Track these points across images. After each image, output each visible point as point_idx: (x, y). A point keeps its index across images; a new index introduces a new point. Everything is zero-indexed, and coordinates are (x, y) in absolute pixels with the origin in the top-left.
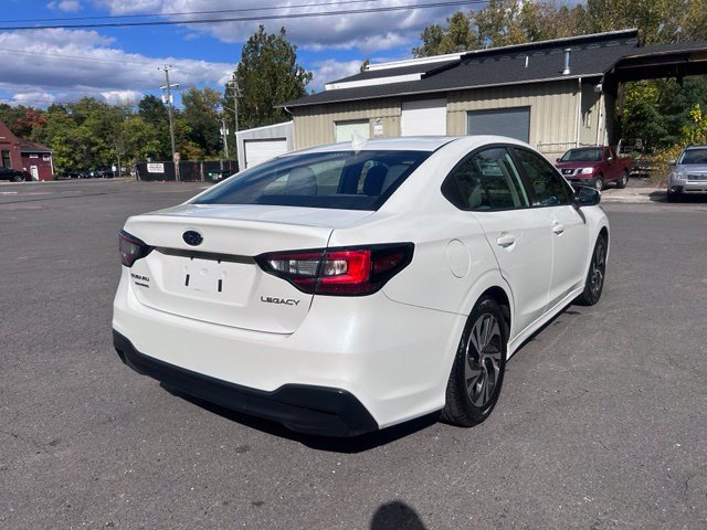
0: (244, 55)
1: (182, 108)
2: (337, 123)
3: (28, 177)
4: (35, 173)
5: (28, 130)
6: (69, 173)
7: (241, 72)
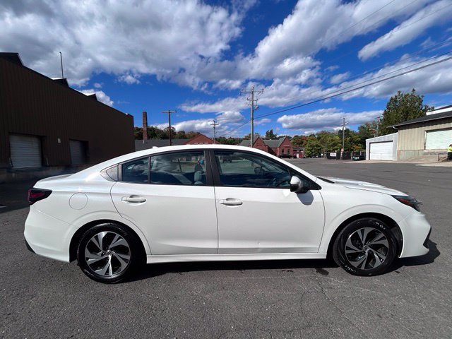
0: (388, 106)
1: (358, 131)
2: (427, 131)
3: (295, 157)
4: (298, 156)
5: (302, 143)
6: (310, 156)
7: (385, 114)
